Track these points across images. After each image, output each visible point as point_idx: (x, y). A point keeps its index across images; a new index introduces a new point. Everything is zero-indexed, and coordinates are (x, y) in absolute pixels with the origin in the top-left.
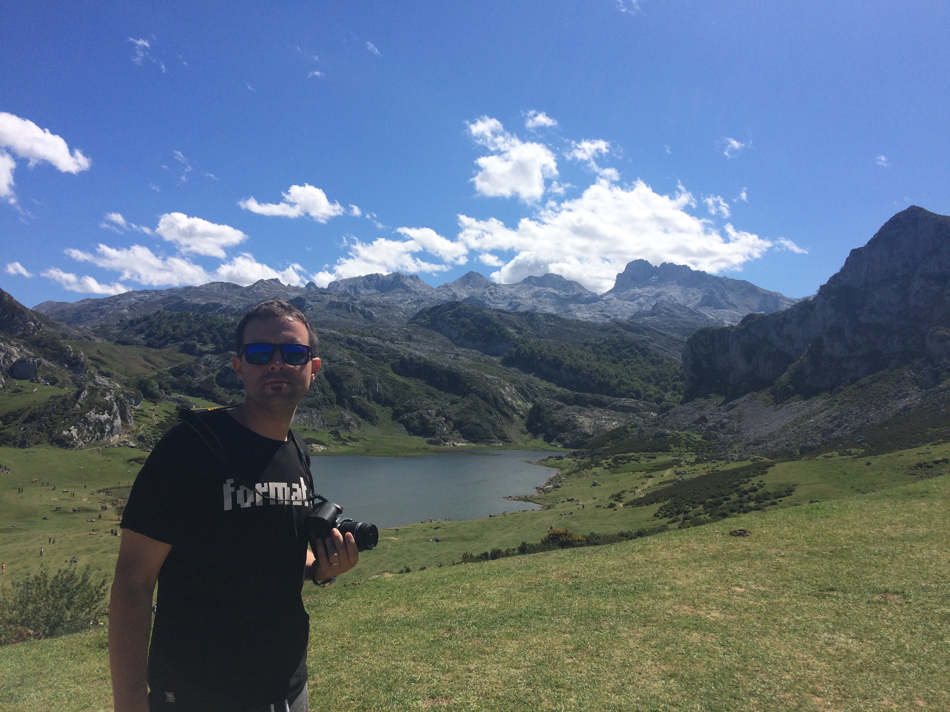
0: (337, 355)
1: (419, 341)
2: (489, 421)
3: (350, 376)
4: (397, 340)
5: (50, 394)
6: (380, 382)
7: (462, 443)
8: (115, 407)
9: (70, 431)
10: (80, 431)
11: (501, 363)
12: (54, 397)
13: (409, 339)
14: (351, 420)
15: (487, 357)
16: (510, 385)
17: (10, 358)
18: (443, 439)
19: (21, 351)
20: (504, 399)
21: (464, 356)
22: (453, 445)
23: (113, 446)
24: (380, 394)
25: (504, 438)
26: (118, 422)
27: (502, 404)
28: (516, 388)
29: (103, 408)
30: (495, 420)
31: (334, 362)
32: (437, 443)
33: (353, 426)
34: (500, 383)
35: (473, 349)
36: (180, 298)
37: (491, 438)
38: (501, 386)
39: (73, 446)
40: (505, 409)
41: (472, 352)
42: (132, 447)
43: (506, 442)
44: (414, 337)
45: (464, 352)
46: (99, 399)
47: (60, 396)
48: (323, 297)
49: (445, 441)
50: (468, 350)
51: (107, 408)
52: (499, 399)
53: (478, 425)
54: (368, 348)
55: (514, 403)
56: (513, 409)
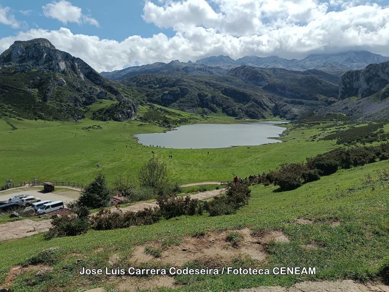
0: (202, 88)
1: (231, 81)
3: (206, 95)
4: (223, 81)
7: (248, 119)
8: (132, 108)
9: (119, 116)
10: (122, 116)
11: (262, 89)
12: (112, 104)
13: (227, 81)
14: (207, 111)
15: (256, 86)
16: (266, 97)
17: (97, 92)
18: (241, 118)
19: (100, 89)
20: (263, 103)
21: (248, 86)
23: (132, 120)
24: (217, 102)
25: (263, 117)
26: (133, 113)
28: (268, 98)
30: (260, 110)
31: (201, 90)
32: (239, 119)
33: (208, 113)
35: (251, 83)
37: (259, 117)
38: (263, 97)
39: (120, 121)
40: (264, 106)
41: (251, 85)
42: (138, 121)
44: (229, 80)
46: (127, 105)
47: (114, 104)
48: (194, 66)
50: (249, 84)
51: (129, 108)
53: (254, 112)
54: (213, 85)
55: (267, 104)
56: (267, 106)
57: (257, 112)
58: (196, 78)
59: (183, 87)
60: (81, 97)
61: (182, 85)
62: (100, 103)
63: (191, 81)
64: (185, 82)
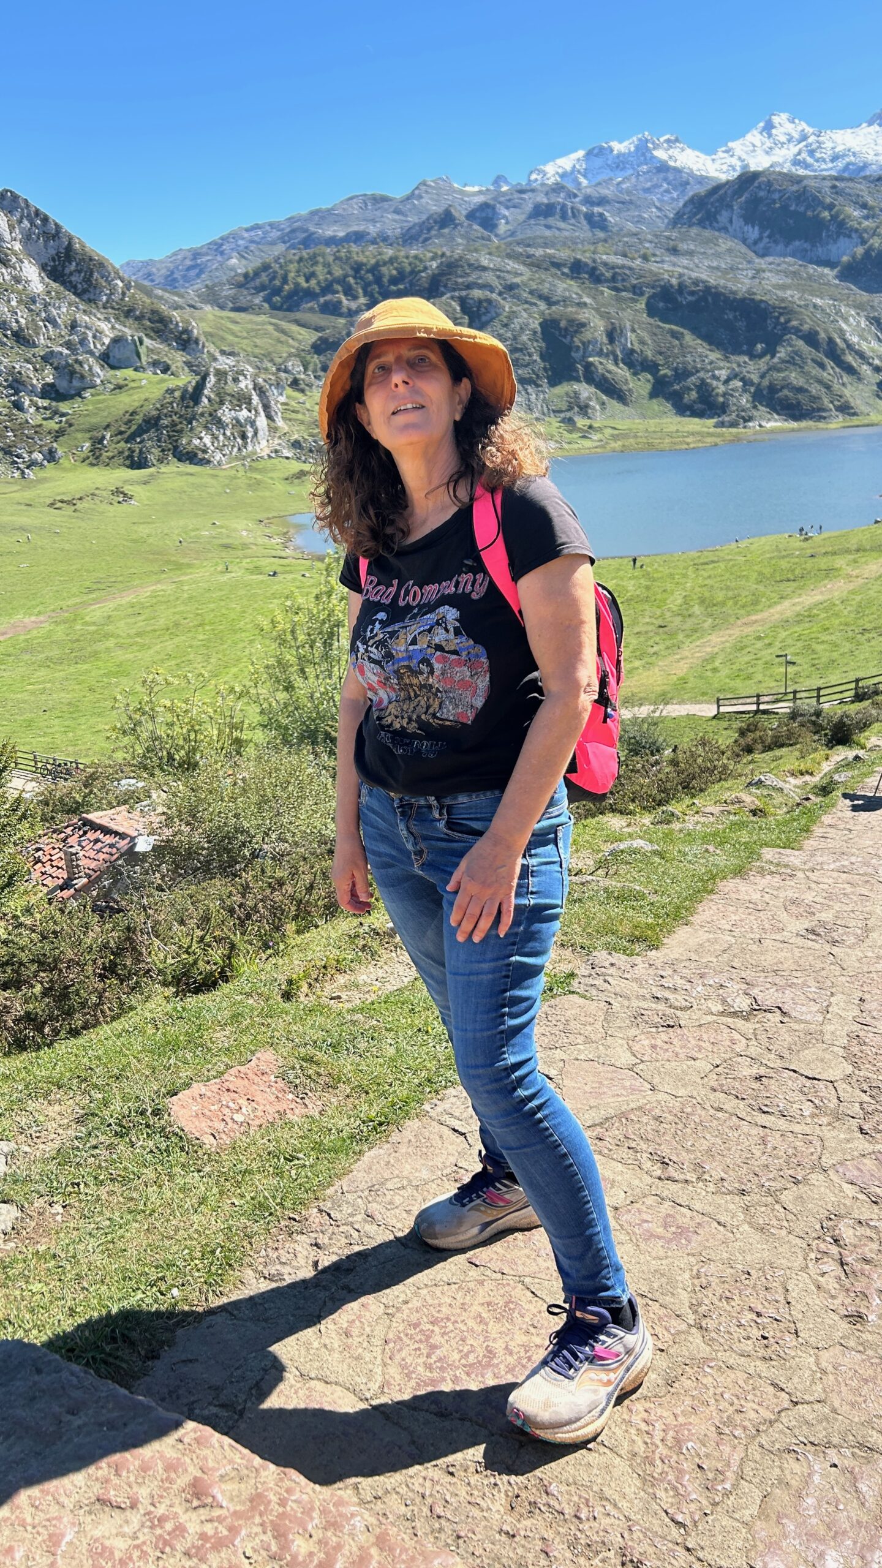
0: (559, 291)
1: (690, 253)
2: (820, 382)
3: (583, 325)
4: (654, 255)
5: (164, 386)
6: (633, 330)
7: (776, 421)
8: (255, 399)
9: (201, 438)
10: (215, 438)
11: (837, 277)
12: (170, 391)
13: (674, 251)
14: (590, 399)
15: (812, 268)
16: (858, 314)
17: (100, 339)
18: (743, 418)
19: (113, 328)
20: (845, 341)
21: (771, 271)
22: (760, 426)
23: (261, 458)
24: (632, 351)
25: (845, 409)
26: (262, 422)
27: (843, 350)
28: (867, 318)
29: (239, 400)
30: (830, 378)
31: (556, 303)
32: (733, 425)
33: (594, 408)
34: (838, 312)
35: (785, 256)
36: (306, 230)
37: (824, 410)
38: (842, 317)
39: (208, 462)
40: (849, 358)
41: (785, 262)
42: (287, 458)
43: (849, 414)
44: (683, 246)
45: (770, 264)
46: (231, 387)
47: (178, 388)
48: (521, 199)
49: (745, 421)
50: (778, 260)
51: (242, 400)
52: (838, 340)
53: (800, 390)
54: (608, 275)
55: (864, 346)
56: (861, 355)
57: (815, 389)
58: (531, 251)
59: (477, 293)
60: (36, 370)
61: (469, 287)
62: (119, 387)
63: (511, 265)
64: (485, 269)
